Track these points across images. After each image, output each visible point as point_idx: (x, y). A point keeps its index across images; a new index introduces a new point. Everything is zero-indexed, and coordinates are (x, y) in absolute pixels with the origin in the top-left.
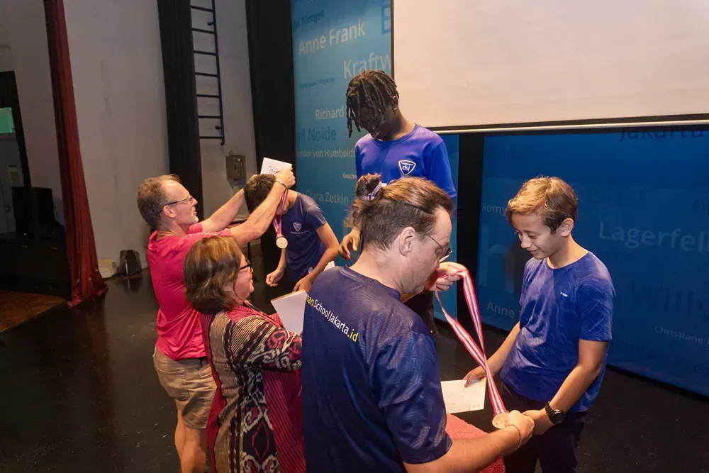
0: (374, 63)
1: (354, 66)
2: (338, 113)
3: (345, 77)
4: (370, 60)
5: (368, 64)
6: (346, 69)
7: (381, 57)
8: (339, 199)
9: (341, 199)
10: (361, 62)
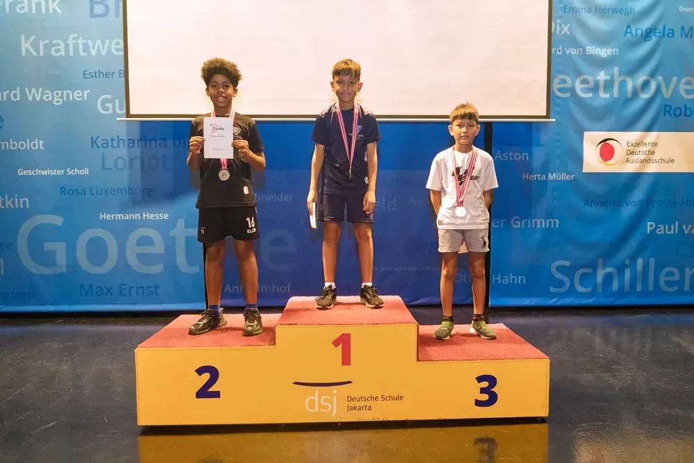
0: (76, 46)
1: (42, 44)
2: (8, 95)
3: (24, 54)
4: (71, 42)
5: (67, 46)
6: (26, 46)
7: (90, 42)
8: (8, 203)
9: (13, 203)
10: (54, 42)
